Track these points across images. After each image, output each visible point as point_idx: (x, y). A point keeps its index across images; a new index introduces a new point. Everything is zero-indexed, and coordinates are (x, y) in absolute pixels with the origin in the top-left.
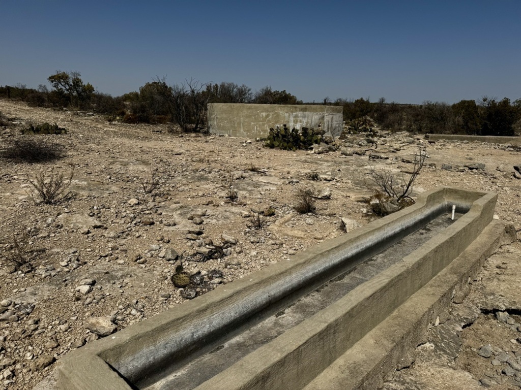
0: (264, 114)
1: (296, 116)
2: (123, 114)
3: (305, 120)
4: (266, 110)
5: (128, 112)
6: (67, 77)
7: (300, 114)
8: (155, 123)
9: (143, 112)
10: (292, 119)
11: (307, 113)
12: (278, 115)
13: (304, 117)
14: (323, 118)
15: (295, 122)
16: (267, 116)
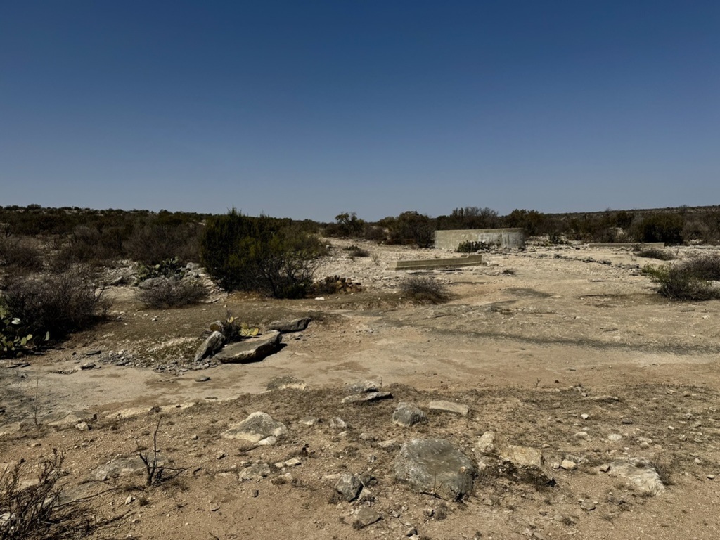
0: (463, 235)
1: (482, 236)
2: (385, 239)
3: (488, 238)
4: (465, 233)
5: (389, 238)
6: (348, 216)
7: (484, 234)
8: (404, 244)
9: (398, 237)
10: (480, 237)
11: (489, 234)
12: (471, 236)
13: (487, 236)
14: (501, 236)
15: (482, 239)
16: (465, 236)
